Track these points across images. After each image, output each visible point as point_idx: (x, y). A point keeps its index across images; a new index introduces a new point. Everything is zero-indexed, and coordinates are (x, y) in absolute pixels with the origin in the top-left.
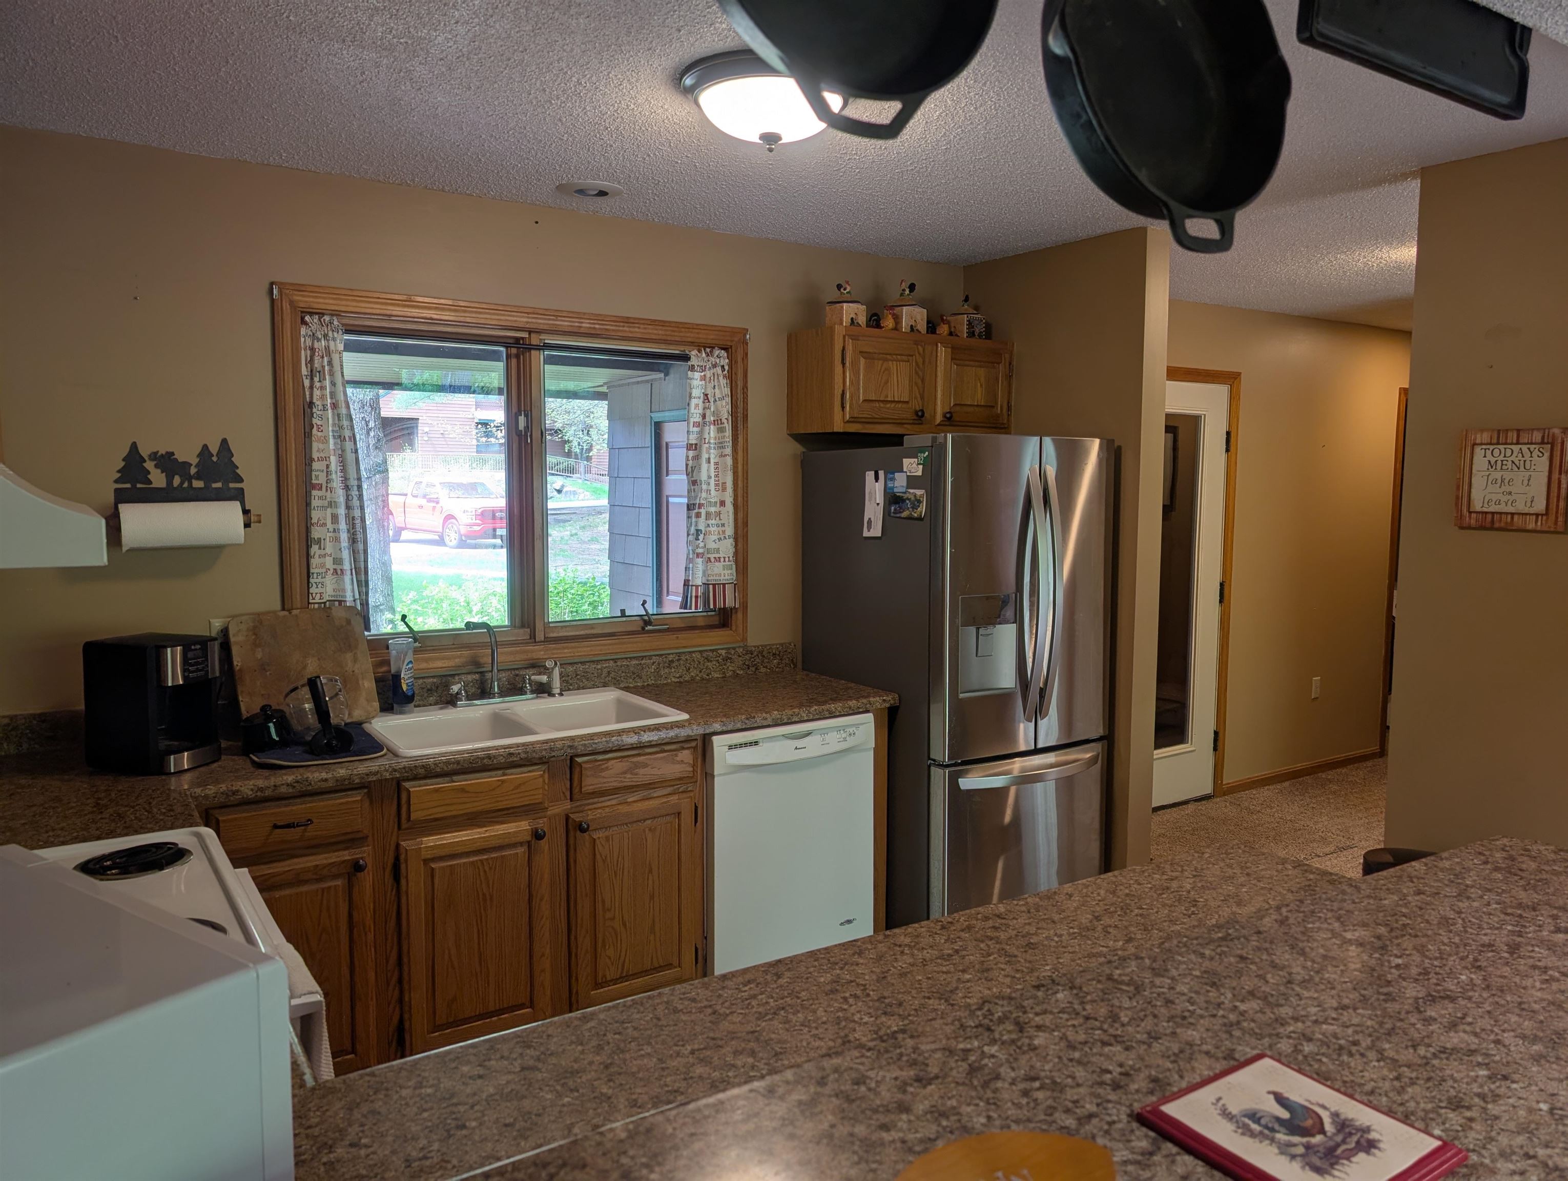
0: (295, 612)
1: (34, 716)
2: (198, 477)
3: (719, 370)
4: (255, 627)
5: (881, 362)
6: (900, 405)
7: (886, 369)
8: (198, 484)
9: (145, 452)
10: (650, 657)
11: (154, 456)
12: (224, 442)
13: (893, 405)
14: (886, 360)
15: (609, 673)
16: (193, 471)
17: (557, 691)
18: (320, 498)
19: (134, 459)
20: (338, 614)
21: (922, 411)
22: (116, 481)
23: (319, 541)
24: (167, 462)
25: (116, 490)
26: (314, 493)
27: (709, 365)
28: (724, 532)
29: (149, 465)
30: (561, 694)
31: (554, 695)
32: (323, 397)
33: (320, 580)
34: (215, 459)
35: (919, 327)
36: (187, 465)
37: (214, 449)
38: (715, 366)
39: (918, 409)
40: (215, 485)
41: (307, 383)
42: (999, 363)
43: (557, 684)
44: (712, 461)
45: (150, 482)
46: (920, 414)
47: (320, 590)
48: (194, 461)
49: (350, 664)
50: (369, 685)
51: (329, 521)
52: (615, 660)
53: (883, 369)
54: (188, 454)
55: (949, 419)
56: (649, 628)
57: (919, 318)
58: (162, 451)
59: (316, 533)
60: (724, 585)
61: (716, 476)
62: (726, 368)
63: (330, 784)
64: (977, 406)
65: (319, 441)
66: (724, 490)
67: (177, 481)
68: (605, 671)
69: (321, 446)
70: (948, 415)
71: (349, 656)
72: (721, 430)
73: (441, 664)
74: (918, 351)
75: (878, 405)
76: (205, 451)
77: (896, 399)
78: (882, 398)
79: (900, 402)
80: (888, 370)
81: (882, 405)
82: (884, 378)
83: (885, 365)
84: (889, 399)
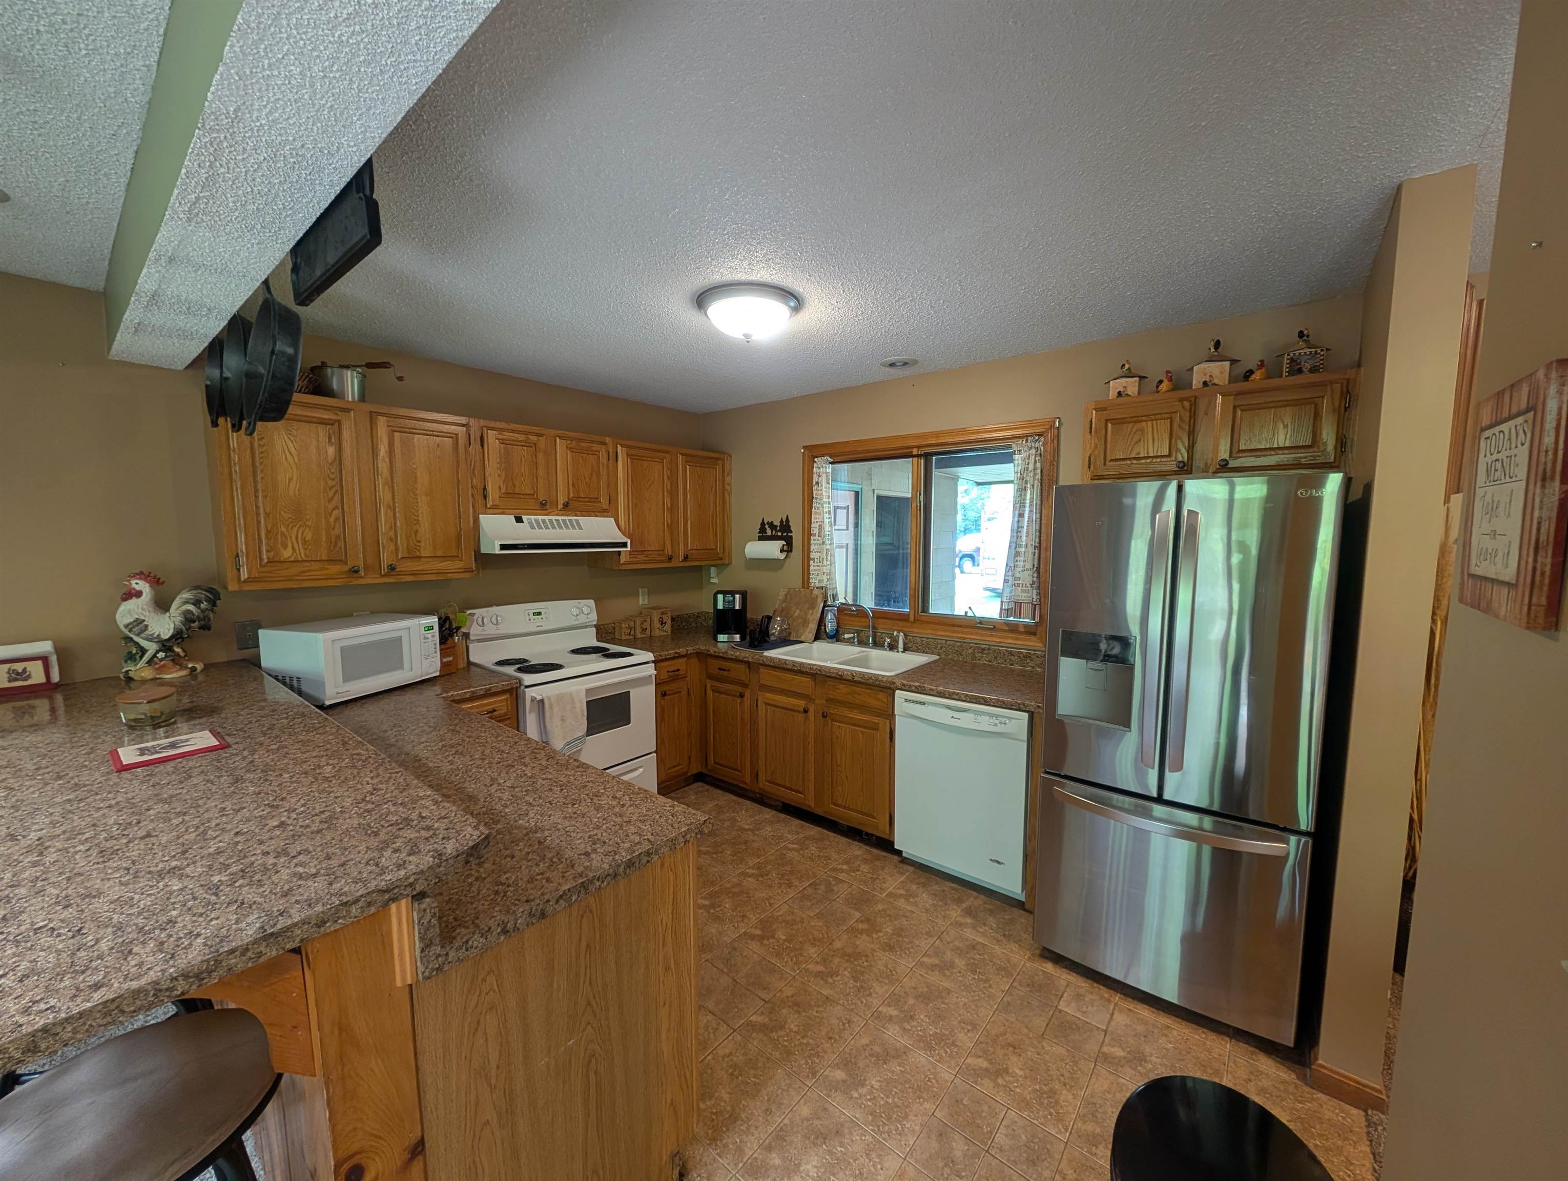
0: (803, 589)
2: (779, 531)
5: (1131, 425)
6: (1158, 459)
7: (1138, 430)
8: (777, 534)
9: (766, 522)
11: (768, 523)
12: (788, 517)
13: (1148, 461)
14: (1141, 421)
16: (778, 529)
17: (899, 649)
18: (814, 540)
19: (763, 524)
21: (1187, 463)
22: (756, 532)
23: (813, 559)
24: (771, 525)
25: (759, 537)
26: (812, 537)
27: (1026, 449)
28: (1025, 566)
29: (767, 526)
30: (903, 652)
31: (898, 651)
33: (813, 576)
34: (784, 524)
35: (1216, 381)
36: (777, 526)
37: (785, 519)
38: (1030, 451)
39: (1182, 460)
40: (782, 535)
43: (900, 646)
45: (766, 533)
46: (1181, 465)
47: (814, 582)
48: (779, 525)
54: (777, 522)
55: (1224, 466)
58: (770, 521)
59: (812, 555)
61: (1027, 526)
62: (1040, 448)
64: (1279, 448)
65: (816, 514)
66: (1028, 536)
67: (774, 533)
69: (818, 517)
70: (1222, 464)
72: (1031, 494)
74: (1183, 407)
75: (1129, 462)
76: (782, 521)
77: (1151, 454)
78: (1133, 455)
79: (1157, 457)
80: (1142, 430)
81: (1134, 462)
82: (1136, 438)
83: (1138, 426)
84: (1142, 455)
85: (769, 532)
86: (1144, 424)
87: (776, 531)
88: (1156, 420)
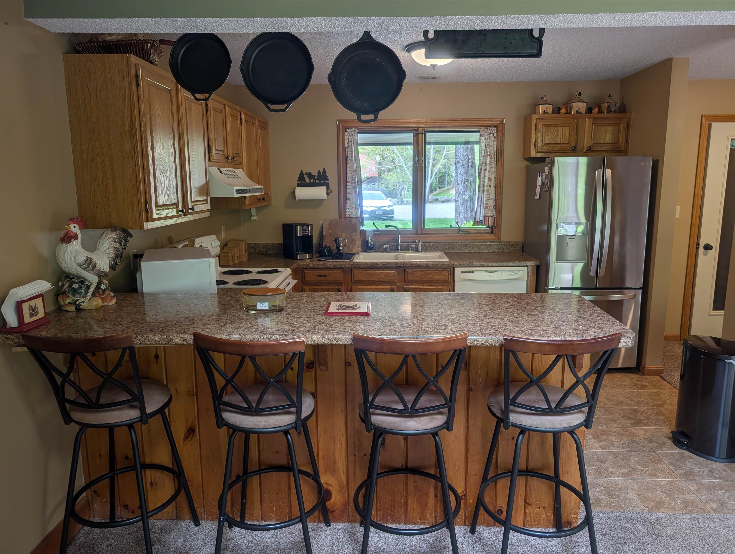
0: (341, 220)
1: (278, 244)
2: (317, 179)
3: (492, 135)
4: (330, 224)
5: (554, 128)
6: (564, 145)
7: (556, 130)
8: (317, 181)
9: (304, 173)
10: (458, 242)
11: (306, 174)
12: (324, 169)
13: (560, 145)
14: (558, 127)
15: (442, 247)
16: (316, 178)
17: (420, 251)
18: (349, 185)
19: (302, 174)
20: (353, 221)
21: (575, 147)
22: (298, 181)
23: (349, 199)
24: (310, 175)
25: (298, 183)
26: (348, 184)
27: (488, 133)
28: (490, 197)
29: (305, 176)
30: (421, 252)
31: (419, 252)
32: (352, 154)
33: (349, 210)
34: (322, 174)
35: (581, 111)
36: (315, 176)
37: (321, 171)
38: (490, 134)
39: (573, 145)
40: (322, 182)
41: (347, 150)
42: (621, 123)
43: (420, 248)
44: (487, 170)
45: (305, 181)
46: (574, 148)
47: (349, 214)
48: (316, 175)
49: (354, 236)
50: (359, 243)
51: (354, 192)
52: (444, 243)
53: (555, 130)
54: (315, 173)
55: (589, 150)
56: (460, 232)
57: (581, 107)
58: (308, 172)
59: (348, 196)
60: (488, 217)
61: (489, 176)
62: (495, 134)
63: (332, 266)
64: (607, 143)
65: (350, 168)
66: (491, 181)
67: (312, 180)
68: (440, 246)
69: (350, 169)
70: (589, 148)
71: (354, 234)
72: (491, 158)
73: (384, 239)
74: (574, 122)
75: (552, 145)
76: (319, 172)
77: (562, 142)
78: (554, 142)
79: (564, 144)
80: (558, 131)
81: (554, 145)
82: (556, 134)
83: (556, 129)
84: (558, 142)
85: (307, 180)
86: (559, 128)
87: (314, 179)
88: (564, 126)
